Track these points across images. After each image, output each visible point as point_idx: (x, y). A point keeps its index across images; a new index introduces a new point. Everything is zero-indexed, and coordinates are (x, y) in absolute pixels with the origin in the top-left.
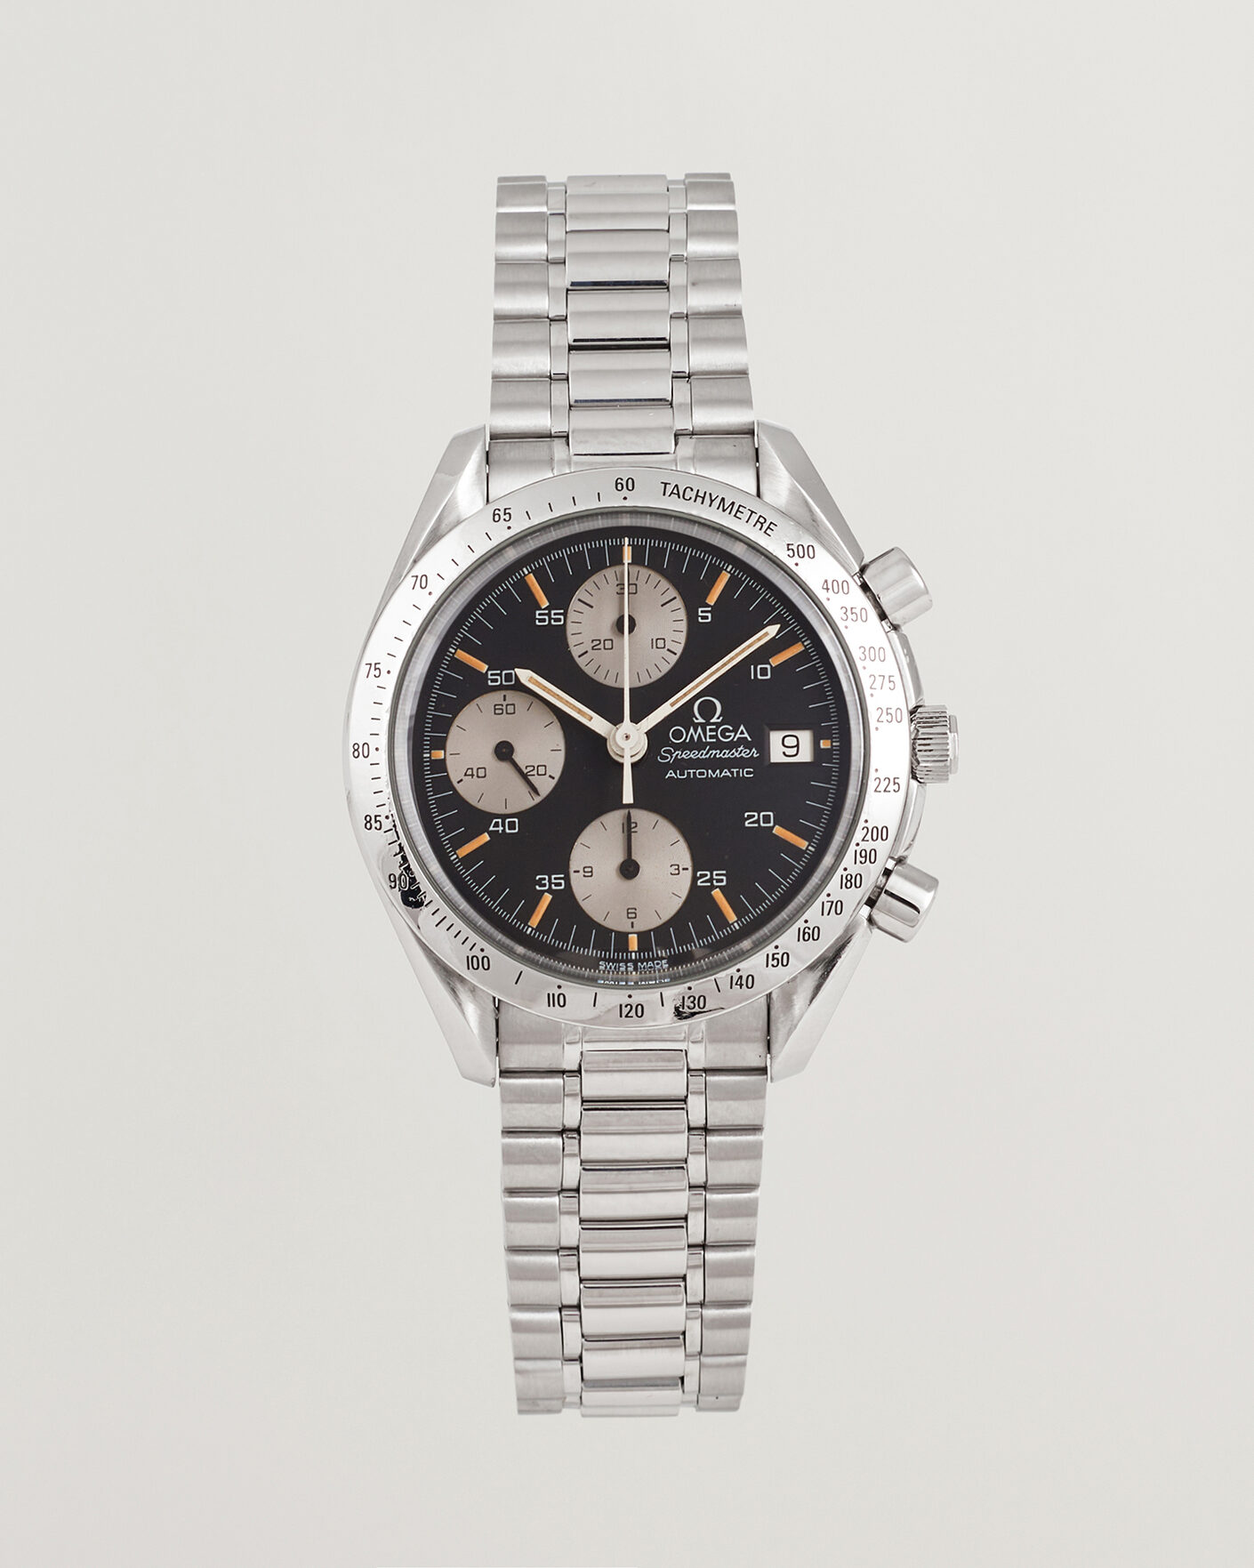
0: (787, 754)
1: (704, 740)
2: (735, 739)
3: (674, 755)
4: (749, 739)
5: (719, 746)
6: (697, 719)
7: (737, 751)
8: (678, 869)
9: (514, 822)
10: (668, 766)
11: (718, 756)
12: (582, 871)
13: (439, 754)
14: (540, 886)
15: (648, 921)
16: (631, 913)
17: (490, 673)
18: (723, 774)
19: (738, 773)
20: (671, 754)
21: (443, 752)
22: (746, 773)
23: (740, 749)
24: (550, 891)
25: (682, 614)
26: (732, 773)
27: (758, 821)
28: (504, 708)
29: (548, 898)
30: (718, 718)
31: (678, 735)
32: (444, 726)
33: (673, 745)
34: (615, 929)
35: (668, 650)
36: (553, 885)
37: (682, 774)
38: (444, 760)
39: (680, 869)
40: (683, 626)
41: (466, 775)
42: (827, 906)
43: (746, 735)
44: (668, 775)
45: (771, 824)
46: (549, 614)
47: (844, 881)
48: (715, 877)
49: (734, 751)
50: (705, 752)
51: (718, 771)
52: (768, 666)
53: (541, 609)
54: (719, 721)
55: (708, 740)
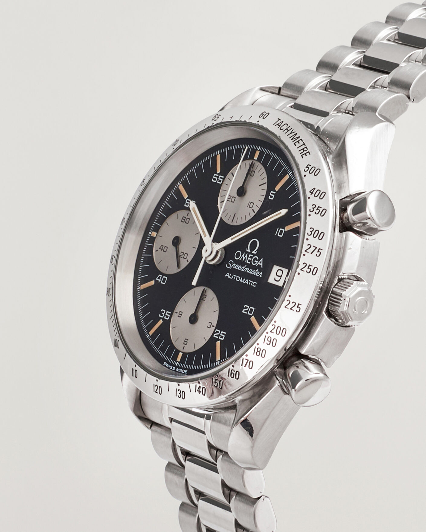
0: (276, 279)
1: (246, 261)
2: (257, 265)
3: (233, 265)
4: (262, 267)
5: (250, 266)
6: (248, 249)
7: (255, 271)
8: (211, 325)
9: (166, 279)
10: (228, 271)
11: (247, 272)
12: (178, 313)
13: (154, 234)
14: (161, 315)
15: (189, 349)
16: (186, 342)
17: (187, 200)
18: (245, 282)
19: (251, 282)
20: (232, 264)
21: (156, 233)
22: (253, 284)
23: (256, 271)
24: (163, 319)
25: (264, 193)
26: (249, 282)
27: (247, 311)
28: (186, 219)
29: (161, 321)
30: (255, 252)
31: (238, 255)
32: (162, 220)
33: (234, 260)
34: (177, 348)
35: (253, 210)
36: (165, 316)
37: (231, 277)
38: (155, 238)
39: (212, 326)
40: (262, 198)
41: (160, 248)
42: (245, 361)
43: (261, 264)
44: (226, 275)
45: (251, 315)
46: (218, 177)
47: (256, 351)
48: (221, 335)
49: (254, 271)
50: (244, 268)
51: (244, 279)
52: (283, 230)
53: (216, 174)
54: (255, 253)
55: (248, 262)
